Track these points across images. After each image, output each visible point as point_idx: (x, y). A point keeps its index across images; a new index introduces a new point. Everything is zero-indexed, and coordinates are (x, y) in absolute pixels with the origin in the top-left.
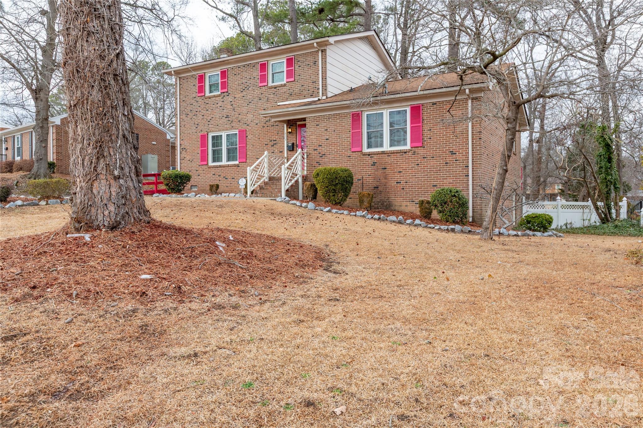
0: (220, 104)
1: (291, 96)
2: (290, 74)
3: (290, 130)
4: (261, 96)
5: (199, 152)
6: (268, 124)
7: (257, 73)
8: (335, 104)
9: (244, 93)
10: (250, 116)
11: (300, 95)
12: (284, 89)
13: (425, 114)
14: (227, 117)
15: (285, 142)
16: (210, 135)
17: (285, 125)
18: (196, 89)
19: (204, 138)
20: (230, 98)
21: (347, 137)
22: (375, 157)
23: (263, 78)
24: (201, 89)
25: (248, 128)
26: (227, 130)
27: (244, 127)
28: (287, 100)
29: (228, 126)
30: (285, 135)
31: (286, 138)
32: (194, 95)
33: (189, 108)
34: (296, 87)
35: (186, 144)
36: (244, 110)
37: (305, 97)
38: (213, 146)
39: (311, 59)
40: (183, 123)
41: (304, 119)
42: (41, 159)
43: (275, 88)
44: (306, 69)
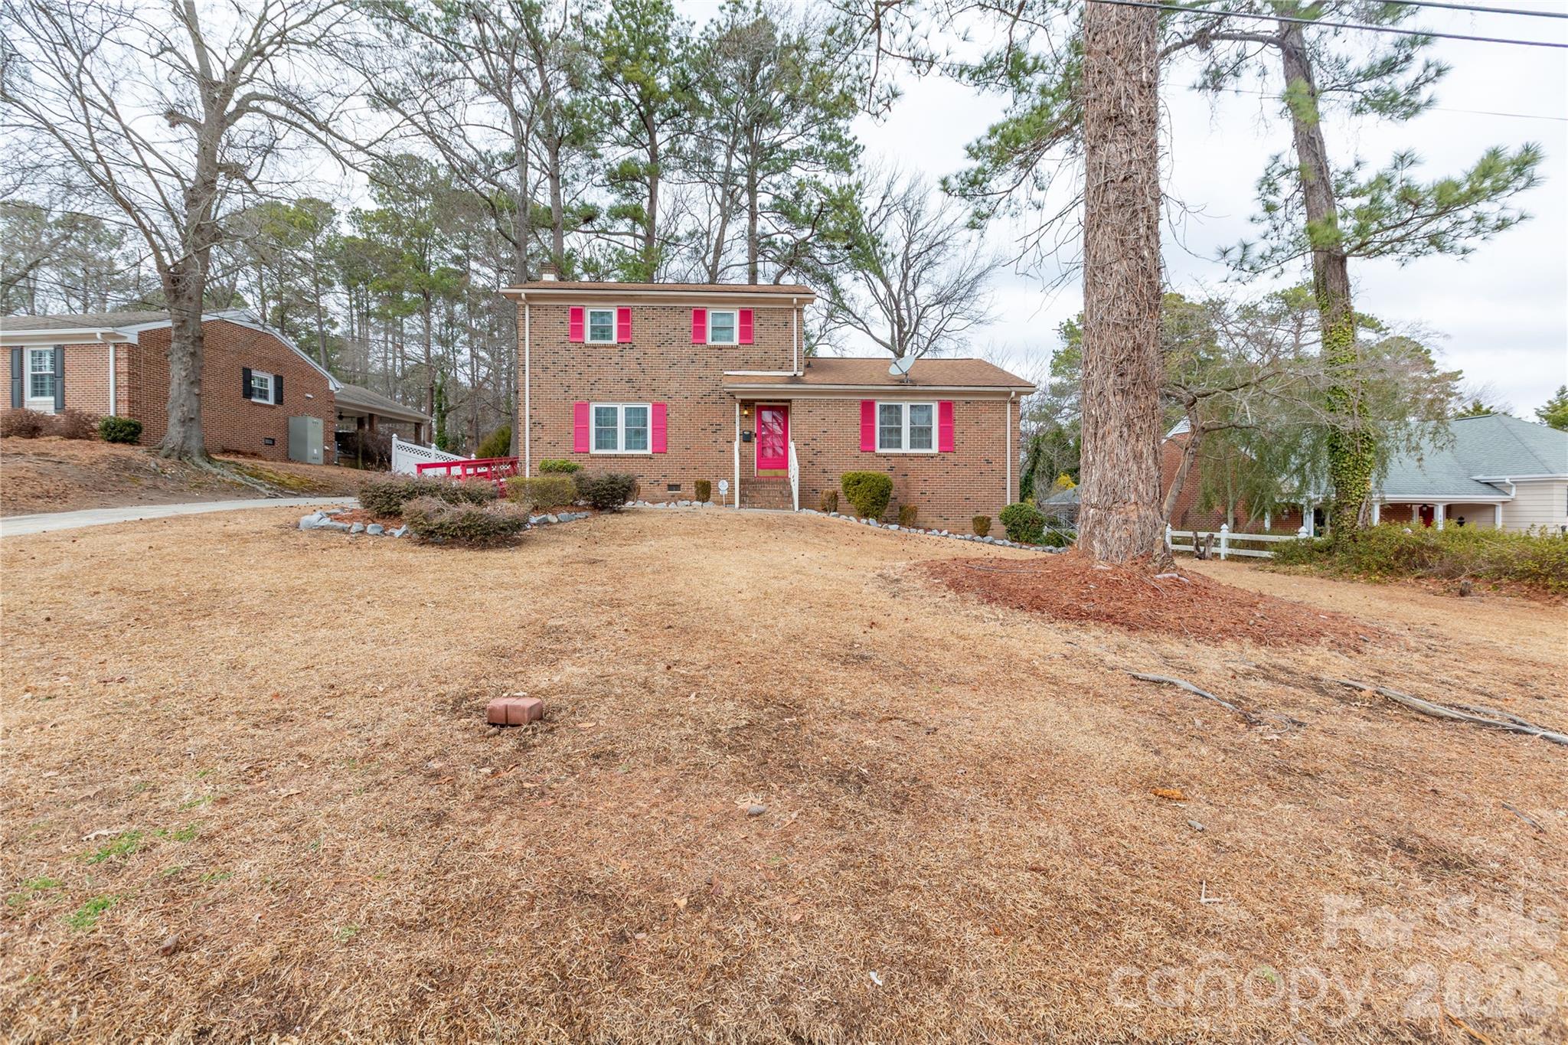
0: (616, 359)
1: (747, 364)
2: (746, 334)
3: (746, 413)
4: (695, 358)
5: (572, 431)
6: (706, 399)
7: (687, 322)
8: (823, 387)
9: (663, 349)
10: (674, 385)
11: (761, 365)
12: (735, 353)
13: (957, 413)
14: (630, 381)
15: (738, 428)
16: (593, 407)
17: (737, 405)
18: (567, 328)
19: (581, 410)
20: (636, 353)
21: (855, 432)
22: (893, 460)
23: (699, 332)
24: (577, 331)
25: (669, 403)
26: (629, 400)
27: (663, 400)
28: (740, 369)
29: (632, 395)
30: (737, 419)
31: (738, 423)
32: (562, 339)
33: (550, 358)
34: (755, 353)
35: (543, 415)
36: (664, 374)
37: (769, 369)
38: (598, 423)
39: (779, 319)
40: (536, 382)
41: (789, 401)
42: (192, 419)
43: (720, 349)
44: (772, 330)
